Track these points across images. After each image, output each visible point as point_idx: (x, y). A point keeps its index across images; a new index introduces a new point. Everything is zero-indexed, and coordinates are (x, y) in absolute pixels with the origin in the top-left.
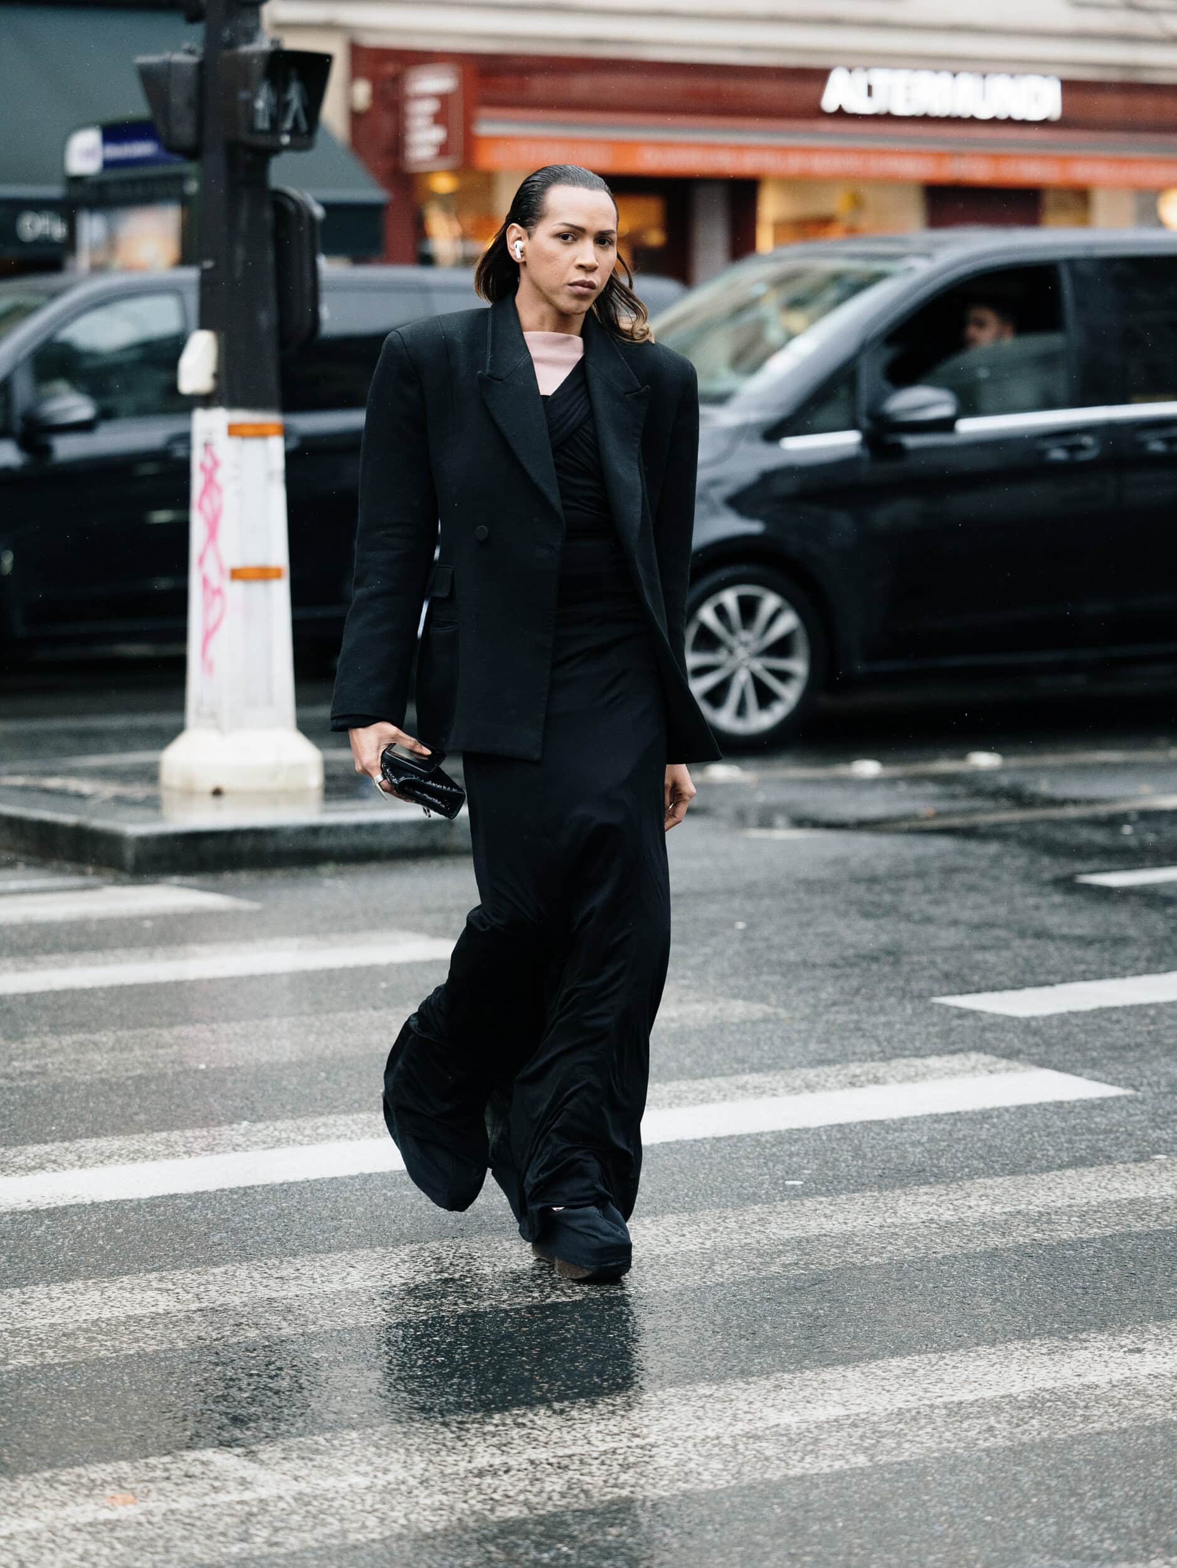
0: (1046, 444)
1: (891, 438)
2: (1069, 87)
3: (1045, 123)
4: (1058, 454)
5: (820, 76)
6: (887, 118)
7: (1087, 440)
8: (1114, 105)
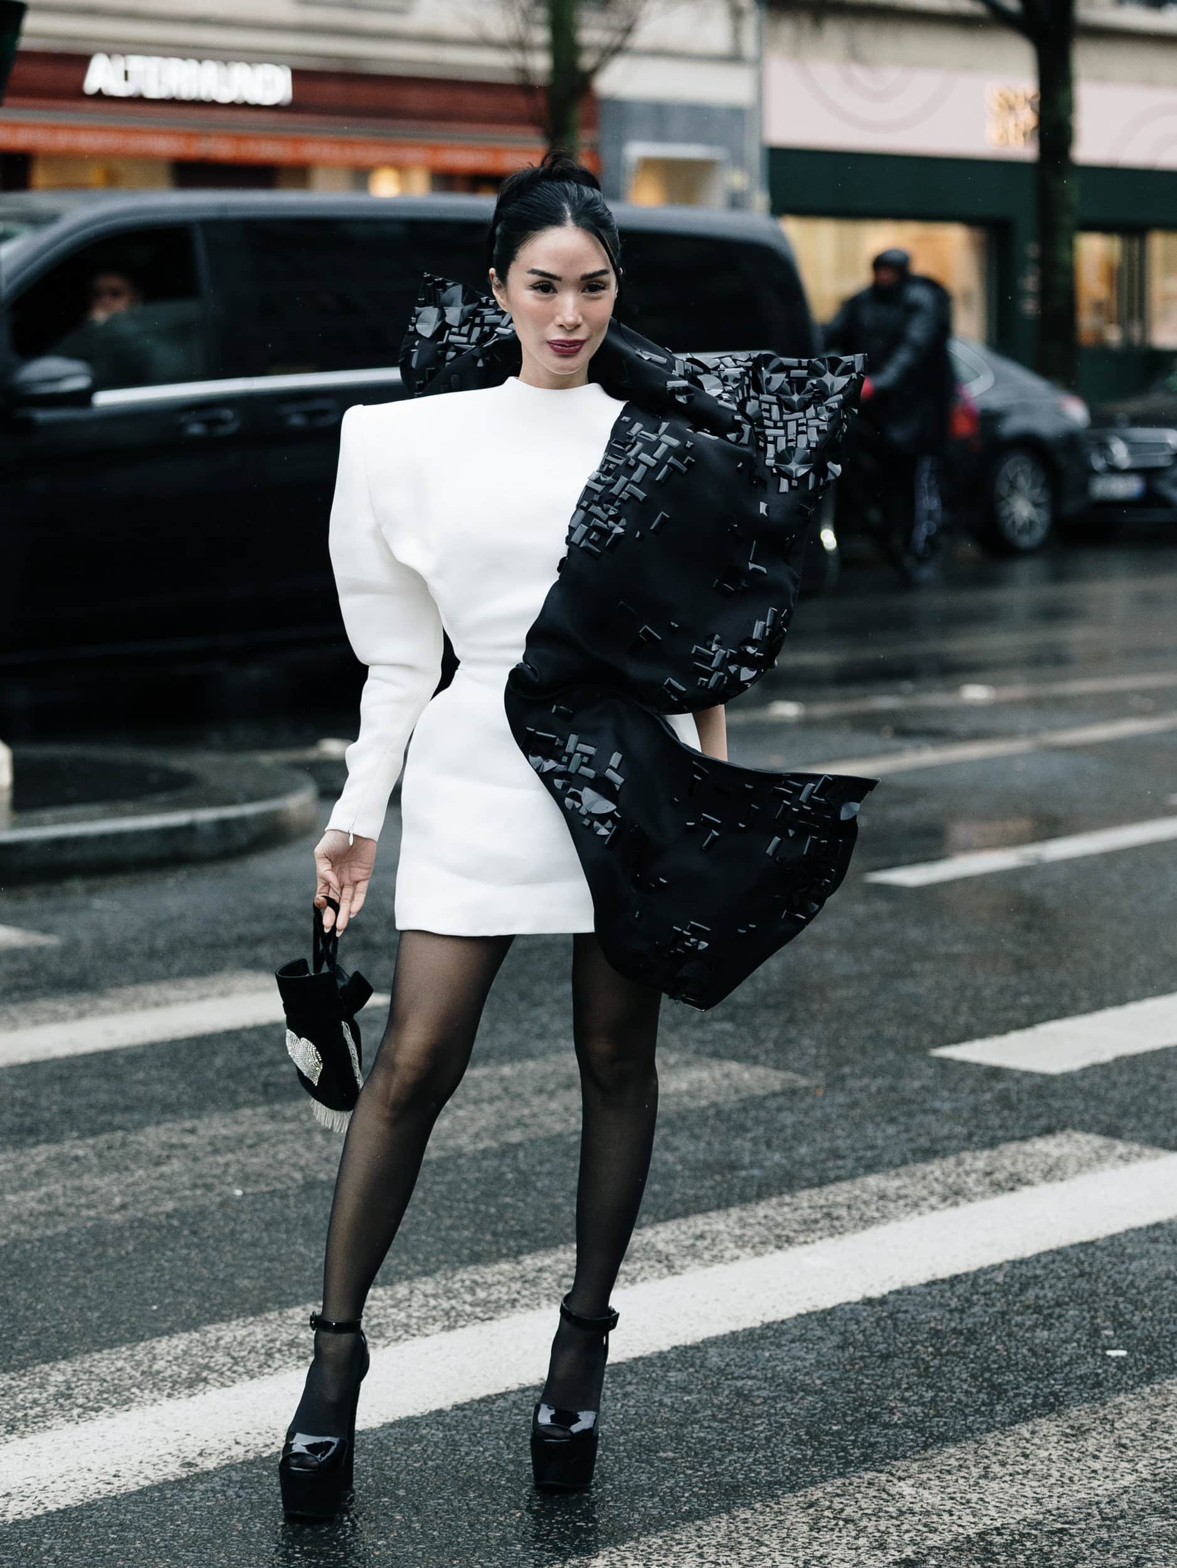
0: (183, 419)
1: (21, 413)
2: (299, 76)
3: (276, 108)
4: (196, 429)
5: (82, 61)
6: (139, 100)
7: (228, 414)
8: (333, 91)
